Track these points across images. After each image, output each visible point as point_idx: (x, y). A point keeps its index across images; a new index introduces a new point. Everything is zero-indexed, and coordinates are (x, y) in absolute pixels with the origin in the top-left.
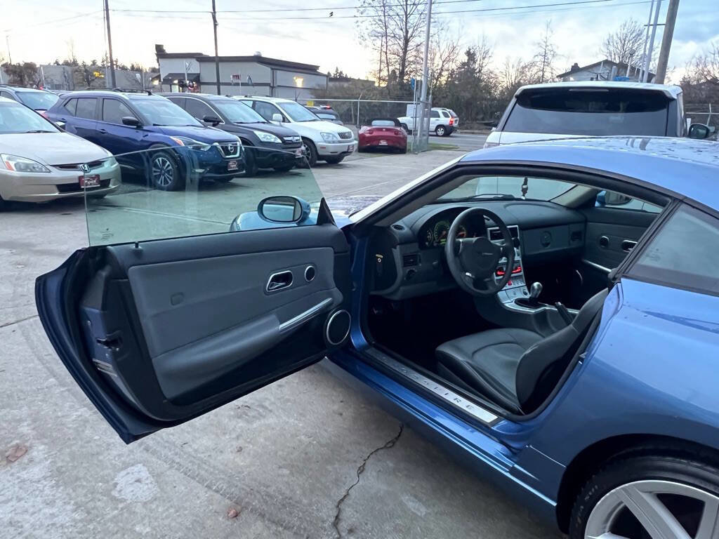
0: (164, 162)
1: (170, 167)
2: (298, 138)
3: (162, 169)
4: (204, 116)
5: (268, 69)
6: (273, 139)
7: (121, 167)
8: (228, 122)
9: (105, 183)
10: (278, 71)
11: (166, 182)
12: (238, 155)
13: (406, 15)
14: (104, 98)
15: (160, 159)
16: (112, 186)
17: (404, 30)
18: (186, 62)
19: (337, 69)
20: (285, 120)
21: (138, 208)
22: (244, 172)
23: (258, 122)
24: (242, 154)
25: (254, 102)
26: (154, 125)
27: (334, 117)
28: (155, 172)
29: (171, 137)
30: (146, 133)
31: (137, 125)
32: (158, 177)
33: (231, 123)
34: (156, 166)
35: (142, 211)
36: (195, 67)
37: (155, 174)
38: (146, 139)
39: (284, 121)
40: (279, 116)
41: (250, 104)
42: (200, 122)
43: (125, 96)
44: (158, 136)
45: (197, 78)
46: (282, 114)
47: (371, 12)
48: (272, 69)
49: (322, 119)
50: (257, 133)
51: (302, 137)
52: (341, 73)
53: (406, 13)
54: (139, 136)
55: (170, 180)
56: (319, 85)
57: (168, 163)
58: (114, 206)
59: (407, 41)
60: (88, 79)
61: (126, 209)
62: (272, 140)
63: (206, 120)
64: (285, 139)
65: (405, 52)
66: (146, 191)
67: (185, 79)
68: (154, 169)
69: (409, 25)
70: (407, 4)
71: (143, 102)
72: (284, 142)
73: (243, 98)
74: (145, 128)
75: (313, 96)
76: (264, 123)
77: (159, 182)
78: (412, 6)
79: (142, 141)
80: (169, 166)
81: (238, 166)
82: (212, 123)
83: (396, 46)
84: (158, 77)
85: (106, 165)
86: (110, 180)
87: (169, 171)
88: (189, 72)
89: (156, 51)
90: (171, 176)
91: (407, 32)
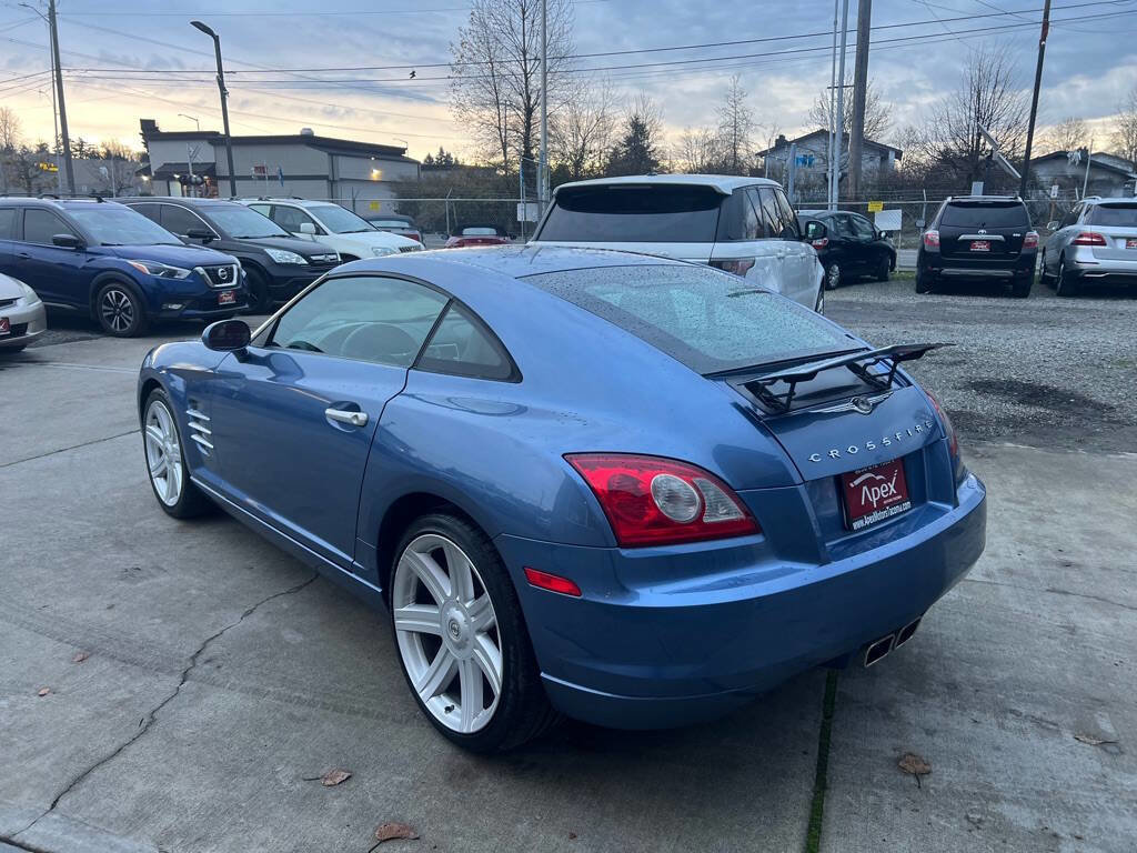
0: (119, 298)
1: (129, 303)
2: (335, 256)
3: (117, 306)
4: (189, 230)
5: (323, 156)
6: (294, 258)
7: (45, 306)
8: (224, 237)
9: (19, 329)
10: (340, 158)
11: (122, 325)
12: (234, 282)
13: (526, 74)
14: (26, 209)
15: (113, 293)
16: (30, 334)
17: (524, 95)
18: (190, 147)
19: (442, 151)
20: (319, 231)
21: (72, 362)
22: (247, 306)
23: (274, 236)
24: (241, 280)
25: (273, 207)
26: (103, 245)
27: (406, 225)
28: (106, 311)
29: (130, 262)
30: (90, 257)
31: (78, 245)
32: (111, 318)
33: (230, 239)
34: (107, 302)
35: (76, 367)
36: (206, 154)
37: (105, 314)
38: (92, 264)
39: (317, 233)
40: (310, 226)
41: (267, 211)
42: (180, 238)
43: (58, 204)
44: (110, 261)
45: (211, 170)
46: (314, 222)
47: (474, 70)
48: (329, 154)
49: (378, 229)
50: (269, 251)
51: (341, 254)
52: (448, 156)
53: (525, 71)
54: (80, 261)
55: (129, 321)
56: (402, 177)
57: (125, 297)
58: (36, 362)
59: (529, 111)
60: (27, 176)
61: (50, 365)
62: (294, 261)
63: (192, 235)
64: (314, 258)
65: (528, 127)
66: (91, 339)
67: (188, 172)
68: (104, 307)
69: (530, 88)
70: (525, 60)
71: (85, 214)
72: (312, 263)
73: (256, 201)
74: (88, 249)
75: (395, 194)
76: (284, 236)
77: (113, 326)
78: (533, 62)
79: (84, 268)
80: (126, 301)
81: (236, 298)
82: (201, 240)
83: (514, 117)
84: (147, 171)
85: (20, 303)
86: (27, 324)
87: (126, 310)
88: (195, 161)
89: (142, 129)
90: (131, 315)
91: (529, 98)
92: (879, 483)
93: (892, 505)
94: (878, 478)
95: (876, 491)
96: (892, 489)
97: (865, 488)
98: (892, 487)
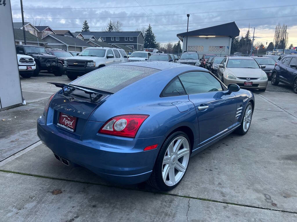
92: (69, 120)
93: (69, 127)
94: (69, 118)
95: (67, 121)
96: (71, 124)
97: (65, 118)
98: (71, 123)
